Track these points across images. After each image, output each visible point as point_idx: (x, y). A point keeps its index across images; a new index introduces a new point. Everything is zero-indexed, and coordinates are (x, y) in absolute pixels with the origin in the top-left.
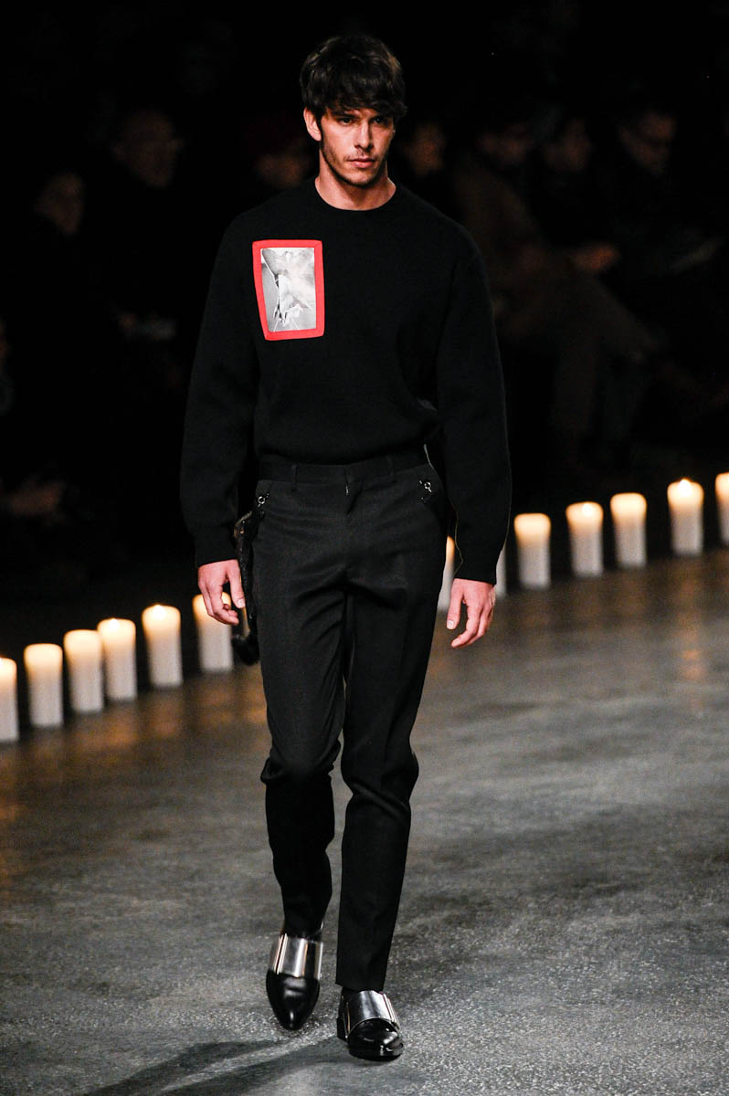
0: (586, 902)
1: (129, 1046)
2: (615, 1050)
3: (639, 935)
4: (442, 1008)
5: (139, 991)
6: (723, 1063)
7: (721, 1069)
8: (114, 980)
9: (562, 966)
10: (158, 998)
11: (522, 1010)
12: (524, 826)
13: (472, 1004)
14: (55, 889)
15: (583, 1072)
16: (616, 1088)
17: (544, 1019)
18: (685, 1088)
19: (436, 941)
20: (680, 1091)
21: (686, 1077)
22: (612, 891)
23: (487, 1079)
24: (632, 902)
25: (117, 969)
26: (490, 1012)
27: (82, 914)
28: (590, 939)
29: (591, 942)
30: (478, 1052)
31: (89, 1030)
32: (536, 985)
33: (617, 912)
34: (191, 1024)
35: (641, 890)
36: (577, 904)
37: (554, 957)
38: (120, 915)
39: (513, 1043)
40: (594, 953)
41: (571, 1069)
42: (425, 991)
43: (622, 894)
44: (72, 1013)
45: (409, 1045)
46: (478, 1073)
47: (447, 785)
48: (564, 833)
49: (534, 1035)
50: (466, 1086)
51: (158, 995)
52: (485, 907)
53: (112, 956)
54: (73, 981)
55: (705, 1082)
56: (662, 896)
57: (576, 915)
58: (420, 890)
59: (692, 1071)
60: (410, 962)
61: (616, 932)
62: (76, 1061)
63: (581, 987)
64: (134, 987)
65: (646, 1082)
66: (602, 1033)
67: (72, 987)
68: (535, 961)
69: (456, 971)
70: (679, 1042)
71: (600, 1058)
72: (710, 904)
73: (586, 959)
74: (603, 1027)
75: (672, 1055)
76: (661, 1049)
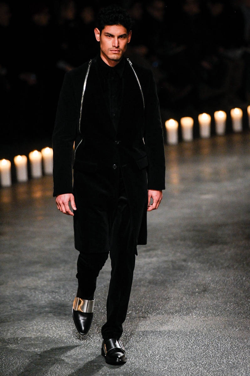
2: (148, 300)
6: (182, 305)
7: (182, 306)
10: (3, 285)
15: (138, 308)
16: (148, 312)
18: (170, 312)
20: (169, 313)
21: (171, 309)
22: (148, 251)
24: (155, 254)
33: (150, 257)
34: (13, 294)
35: (157, 250)
43: (151, 252)
50: (101, 312)
55: (176, 311)
56: (163, 252)
59: (173, 307)
61: (149, 263)
65: (158, 310)
70: (168, 298)
71: (144, 303)
72: (179, 254)
73: (139, 272)
74: (144, 294)
75: (166, 302)
76: (163, 300)
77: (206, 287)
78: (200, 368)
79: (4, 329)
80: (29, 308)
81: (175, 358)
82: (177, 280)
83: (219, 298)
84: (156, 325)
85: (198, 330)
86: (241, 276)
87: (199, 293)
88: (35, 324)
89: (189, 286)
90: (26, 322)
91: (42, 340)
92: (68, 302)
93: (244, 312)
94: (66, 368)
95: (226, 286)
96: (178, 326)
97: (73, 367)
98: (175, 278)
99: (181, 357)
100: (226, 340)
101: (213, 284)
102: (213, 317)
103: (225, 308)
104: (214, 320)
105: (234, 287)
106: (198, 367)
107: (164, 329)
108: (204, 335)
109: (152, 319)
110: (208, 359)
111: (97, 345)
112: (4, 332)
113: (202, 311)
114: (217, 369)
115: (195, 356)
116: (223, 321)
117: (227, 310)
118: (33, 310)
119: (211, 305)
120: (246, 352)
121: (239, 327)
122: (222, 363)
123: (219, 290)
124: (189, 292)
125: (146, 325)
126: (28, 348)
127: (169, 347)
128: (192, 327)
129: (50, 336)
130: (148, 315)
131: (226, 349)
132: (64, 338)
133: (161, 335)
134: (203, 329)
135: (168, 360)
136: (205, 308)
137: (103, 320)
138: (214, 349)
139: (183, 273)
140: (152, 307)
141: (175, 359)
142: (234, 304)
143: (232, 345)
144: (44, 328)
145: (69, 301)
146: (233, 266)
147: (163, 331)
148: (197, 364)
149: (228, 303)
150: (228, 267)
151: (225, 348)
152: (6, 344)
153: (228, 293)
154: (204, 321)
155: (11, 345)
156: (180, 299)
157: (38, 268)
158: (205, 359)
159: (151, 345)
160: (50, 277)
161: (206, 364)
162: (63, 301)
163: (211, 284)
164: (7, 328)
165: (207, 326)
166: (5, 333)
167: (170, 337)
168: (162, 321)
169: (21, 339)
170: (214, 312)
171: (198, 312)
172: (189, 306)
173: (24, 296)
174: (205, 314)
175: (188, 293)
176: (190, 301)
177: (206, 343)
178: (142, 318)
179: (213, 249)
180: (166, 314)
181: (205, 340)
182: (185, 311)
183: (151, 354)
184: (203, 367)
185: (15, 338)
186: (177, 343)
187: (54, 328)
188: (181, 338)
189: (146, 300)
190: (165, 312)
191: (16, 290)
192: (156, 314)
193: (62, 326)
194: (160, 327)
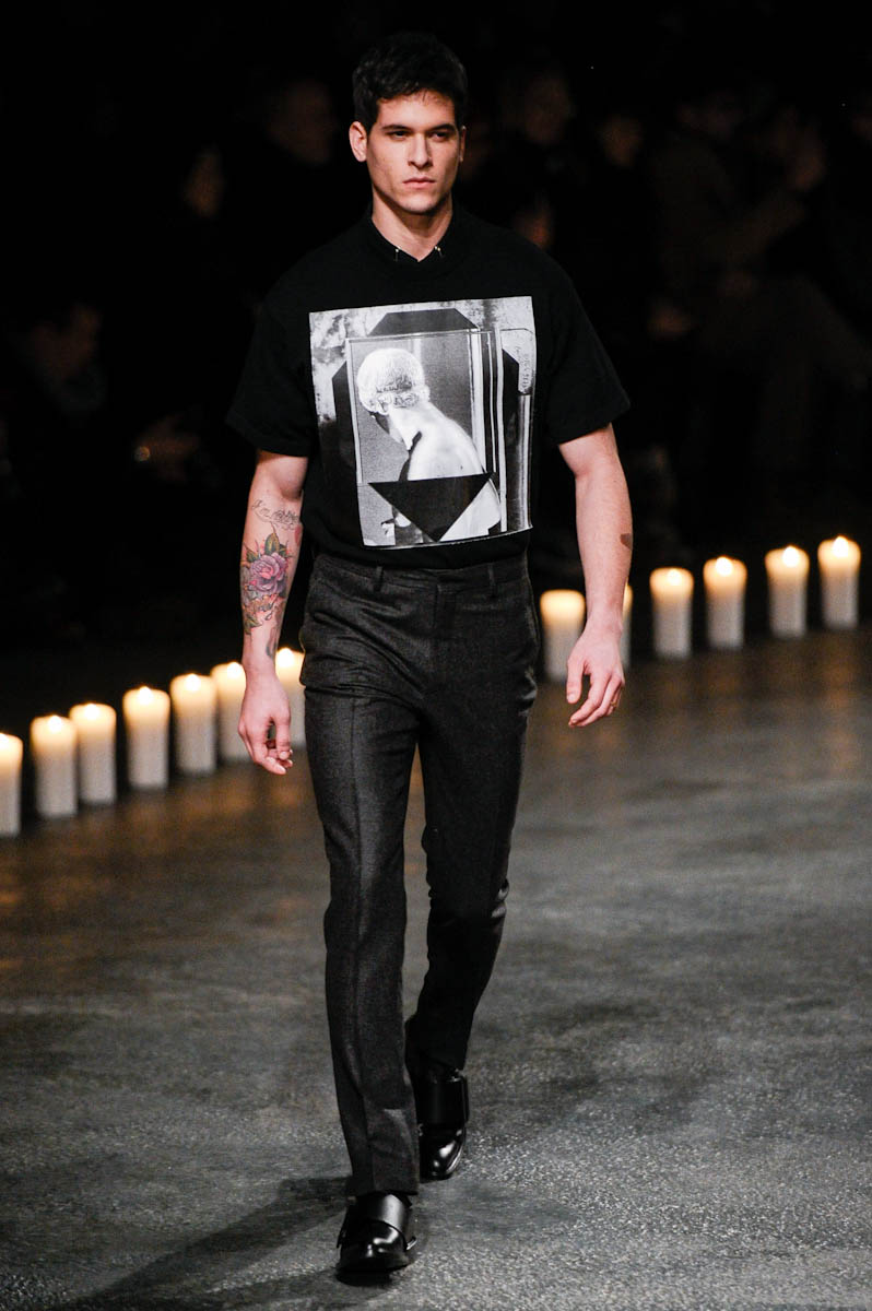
0: (773, 1019)
1: (231, 1164)
2: (801, 1193)
3: (835, 1059)
4: (599, 1135)
5: (245, 1100)
8: (217, 1086)
9: (742, 1092)
10: (267, 1110)
11: (694, 1142)
12: (703, 926)
13: (634, 1133)
14: (152, 976)
15: (763, 1217)
16: (800, 1237)
17: (718, 1154)
19: (595, 1057)
22: (805, 1007)
23: (650, 1221)
24: (828, 1020)
25: (221, 1073)
26: (655, 1143)
27: (182, 1008)
28: (776, 1062)
29: (777, 1066)
30: (640, 1189)
31: (187, 1143)
32: (711, 1114)
33: (810, 1030)
34: (305, 1142)
35: (839, 1007)
36: (763, 1021)
37: (733, 1082)
38: (226, 1011)
39: (682, 1179)
40: (780, 1077)
41: (749, 1213)
42: (580, 1114)
43: (815, 1012)
44: (166, 1123)
45: (559, 1177)
46: (639, 1213)
47: (612, 875)
48: (749, 937)
49: (706, 1172)
50: (625, 1228)
51: (267, 1106)
52: (654, 1019)
53: (216, 1058)
54: (170, 1086)
56: (863, 1015)
57: (760, 1033)
58: (579, 997)
60: (563, 1080)
61: (808, 1054)
62: (169, 1179)
63: (764, 1118)
64: (239, 1096)
65: (836, 1231)
66: (786, 1172)
67: (167, 1092)
68: (711, 1085)
69: (617, 1092)
71: (783, 1202)
73: (771, 1085)
74: (789, 1165)
76: (855, 1194)
79: (267, 1270)
84: (827, 1286)
92: (506, 1182)
107: (859, 1302)
109: (813, 1263)
125: (791, 1283)
129: (432, 1302)
130: (797, 1245)
140: (814, 1218)
162: (485, 1176)
168: (852, 1270)
178: (776, 1255)
180: (865, 1245)
187: (448, 1278)
189: (791, 1191)
190: (861, 1240)
191: (312, 1129)
192: (830, 1244)
193: (479, 1271)
194: (844, 1293)
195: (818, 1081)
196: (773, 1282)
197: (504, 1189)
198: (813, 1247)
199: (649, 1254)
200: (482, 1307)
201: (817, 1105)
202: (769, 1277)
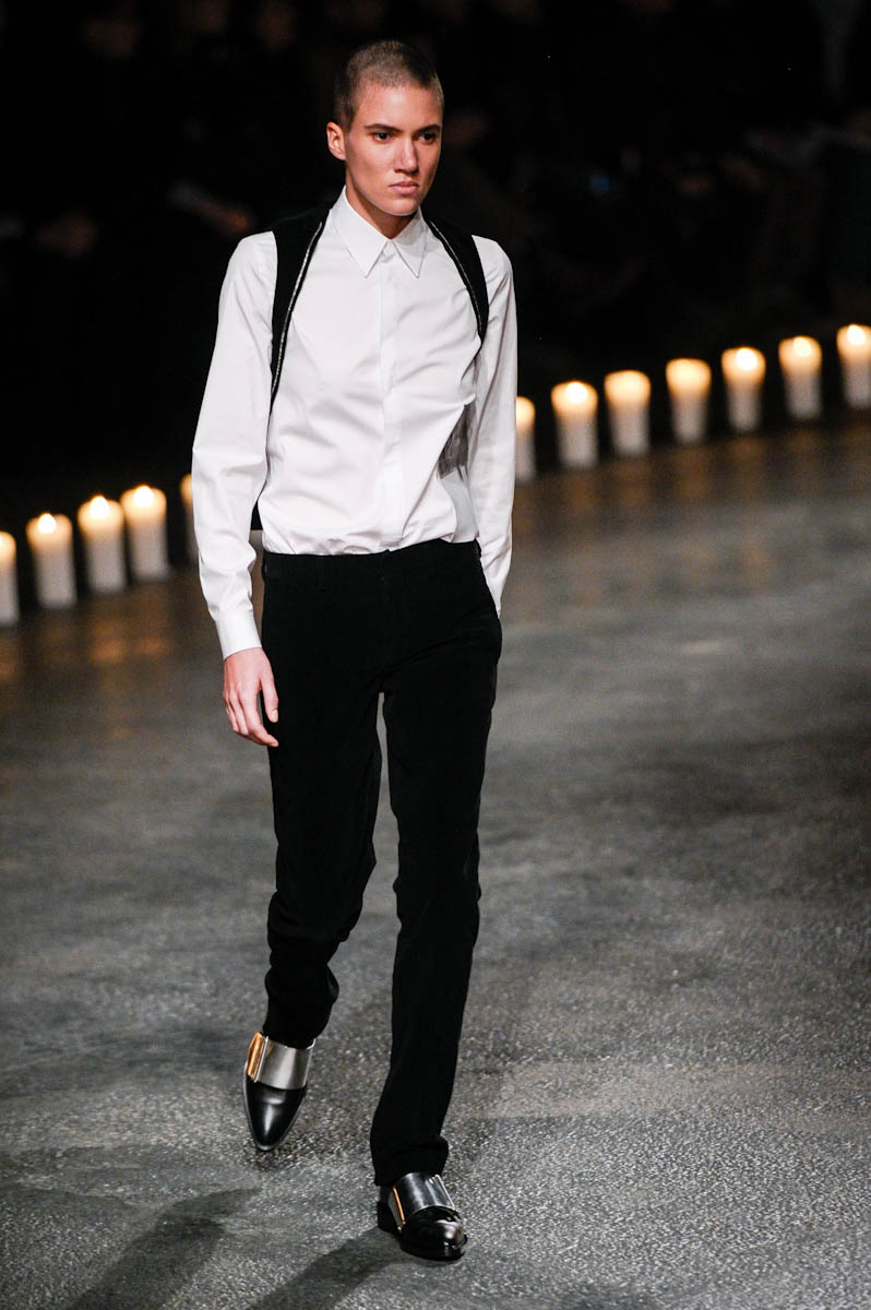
2: (507, 1013)
3: (533, 886)
6: (626, 1025)
7: (623, 1030)
15: (473, 1039)
16: (508, 1055)
18: (585, 1053)
20: (579, 1056)
21: (585, 1042)
23: (366, 1049)
24: (524, 851)
33: (509, 861)
34: (36, 997)
35: (535, 837)
43: (513, 844)
46: (357, 1043)
50: (344, 1058)
55: (605, 1046)
56: (555, 844)
59: (591, 1034)
61: (506, 884)
65: (541, 1047)
70: (577, 1003)
71: (490, 1023)
72: (609, 851)
74: (493, 988)
75: (569, 1018)
76: (557, 1011)
77: (705, 963)
78: (690, 1243)
79: (5, 1122)
80: (93, 1045)
81: (603, 1210)
82: (606, 941)
83: (751, 1001)
84: (535, 1098)
85: (682, 1113)
86: (827, 921)
87: (682, 985)
88: (112, 1100)
89: (648, 959)
90: (81, 1096)
91: (140, 1158)
92: (228, 1022)
93: (842, 1047)
94: (225, 1250)
95: (775, 957)
96: (610, 1101)
97: (251, 1250)
98: (600, 935)
99: (623, 1207)
100: (781, 1145)
101: (729, 951)
102: (733, 1065)
103: (776, 1035)
104: (735, 1076)
105: (805, 960)
106: (685, 1241)
107: (565, 1111)
108: (703, 1128)
109: (521, 1079)
110: (719, 1212)
111: (332, 1170)
112: (7, 1129)
113: (692, 1046)
114: (751, 1246)
115: (673, 1204)
116: (768, 1081)
117: (782, 1042)
118: (106, 1054)
119: (725, 1025)
120: (851, 1184)
121: (824, 1098)
122: (767, 1225)
123: (751, 971)
124: (649, 981)
125: (501, 1098)
126: (92, 1186)
127: (581, 1175)
128: (660, 1102)
129: (165, 1141)
130: (505, 1062)
131: (781, 1177)
132: (215, 1149)
133: (551, 1133)
134: (700, 1107)
135: (581, 1218)
136: (703, 1035)
137: (350, 1085)
138: (740, 1178)
139: (627, 916)
140: (520, 1036)
141: (606, 1213)
142: (804, 1020)
143: (801, 1163)
144: (144, 1114)
145: (229, 1019)
146: (798, 886)
147: (559, 1118)
148: (681, 1229)
149: (786, 1018)
150: (782, 891)
151: (777, 1174)
152: (15, 1172)
153: (785, 981)
154: (701, 1080)
155: (31, 1177)
156: (615, 1005)
157: (118, 905)
158: (710, 1213)
159: (520, 1167)
160: (163, 938)
161: (712, 1230)
162: (210, 1019)
163: (725, 950)
164: (16, 1117)
165: (711, 1098)
166: (8, 1135)
167: (583, 1139)
168: (557, 1082)
169: (65, 1154)
170: (737, 1049)
171: (681, 1051)
172: (648, 1029)
173: (76, 1006)
174: (705, 1055)
175: (645, 983)
176: (651, 1013)
177: (712, 1158)
178: (486, 1073)
179: (728, 829)
180: (568, 1057)
181: (708, 1146)
182: (635, 1047)
183: (519, 1200)
184: (701, 1239)
185: (47, 1150)
186: (610, 1157)
187: (179, 1116)
188: (623, 1141)
189: (497, 1013)
190: (564, 1054)
191: (43, 985)
192: (536, 1059)
193: (208, 1108)
194: (551, 1104)
195: (517, 909)
196: (485, 1098)
197: (227, 1029)
198: (520, 1063)
199: (368, 1081)
200: (212, 1141)
201: (518, 930)
202: (480, 1094)
